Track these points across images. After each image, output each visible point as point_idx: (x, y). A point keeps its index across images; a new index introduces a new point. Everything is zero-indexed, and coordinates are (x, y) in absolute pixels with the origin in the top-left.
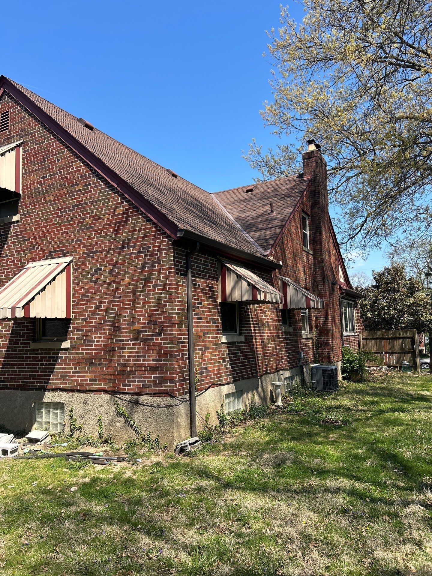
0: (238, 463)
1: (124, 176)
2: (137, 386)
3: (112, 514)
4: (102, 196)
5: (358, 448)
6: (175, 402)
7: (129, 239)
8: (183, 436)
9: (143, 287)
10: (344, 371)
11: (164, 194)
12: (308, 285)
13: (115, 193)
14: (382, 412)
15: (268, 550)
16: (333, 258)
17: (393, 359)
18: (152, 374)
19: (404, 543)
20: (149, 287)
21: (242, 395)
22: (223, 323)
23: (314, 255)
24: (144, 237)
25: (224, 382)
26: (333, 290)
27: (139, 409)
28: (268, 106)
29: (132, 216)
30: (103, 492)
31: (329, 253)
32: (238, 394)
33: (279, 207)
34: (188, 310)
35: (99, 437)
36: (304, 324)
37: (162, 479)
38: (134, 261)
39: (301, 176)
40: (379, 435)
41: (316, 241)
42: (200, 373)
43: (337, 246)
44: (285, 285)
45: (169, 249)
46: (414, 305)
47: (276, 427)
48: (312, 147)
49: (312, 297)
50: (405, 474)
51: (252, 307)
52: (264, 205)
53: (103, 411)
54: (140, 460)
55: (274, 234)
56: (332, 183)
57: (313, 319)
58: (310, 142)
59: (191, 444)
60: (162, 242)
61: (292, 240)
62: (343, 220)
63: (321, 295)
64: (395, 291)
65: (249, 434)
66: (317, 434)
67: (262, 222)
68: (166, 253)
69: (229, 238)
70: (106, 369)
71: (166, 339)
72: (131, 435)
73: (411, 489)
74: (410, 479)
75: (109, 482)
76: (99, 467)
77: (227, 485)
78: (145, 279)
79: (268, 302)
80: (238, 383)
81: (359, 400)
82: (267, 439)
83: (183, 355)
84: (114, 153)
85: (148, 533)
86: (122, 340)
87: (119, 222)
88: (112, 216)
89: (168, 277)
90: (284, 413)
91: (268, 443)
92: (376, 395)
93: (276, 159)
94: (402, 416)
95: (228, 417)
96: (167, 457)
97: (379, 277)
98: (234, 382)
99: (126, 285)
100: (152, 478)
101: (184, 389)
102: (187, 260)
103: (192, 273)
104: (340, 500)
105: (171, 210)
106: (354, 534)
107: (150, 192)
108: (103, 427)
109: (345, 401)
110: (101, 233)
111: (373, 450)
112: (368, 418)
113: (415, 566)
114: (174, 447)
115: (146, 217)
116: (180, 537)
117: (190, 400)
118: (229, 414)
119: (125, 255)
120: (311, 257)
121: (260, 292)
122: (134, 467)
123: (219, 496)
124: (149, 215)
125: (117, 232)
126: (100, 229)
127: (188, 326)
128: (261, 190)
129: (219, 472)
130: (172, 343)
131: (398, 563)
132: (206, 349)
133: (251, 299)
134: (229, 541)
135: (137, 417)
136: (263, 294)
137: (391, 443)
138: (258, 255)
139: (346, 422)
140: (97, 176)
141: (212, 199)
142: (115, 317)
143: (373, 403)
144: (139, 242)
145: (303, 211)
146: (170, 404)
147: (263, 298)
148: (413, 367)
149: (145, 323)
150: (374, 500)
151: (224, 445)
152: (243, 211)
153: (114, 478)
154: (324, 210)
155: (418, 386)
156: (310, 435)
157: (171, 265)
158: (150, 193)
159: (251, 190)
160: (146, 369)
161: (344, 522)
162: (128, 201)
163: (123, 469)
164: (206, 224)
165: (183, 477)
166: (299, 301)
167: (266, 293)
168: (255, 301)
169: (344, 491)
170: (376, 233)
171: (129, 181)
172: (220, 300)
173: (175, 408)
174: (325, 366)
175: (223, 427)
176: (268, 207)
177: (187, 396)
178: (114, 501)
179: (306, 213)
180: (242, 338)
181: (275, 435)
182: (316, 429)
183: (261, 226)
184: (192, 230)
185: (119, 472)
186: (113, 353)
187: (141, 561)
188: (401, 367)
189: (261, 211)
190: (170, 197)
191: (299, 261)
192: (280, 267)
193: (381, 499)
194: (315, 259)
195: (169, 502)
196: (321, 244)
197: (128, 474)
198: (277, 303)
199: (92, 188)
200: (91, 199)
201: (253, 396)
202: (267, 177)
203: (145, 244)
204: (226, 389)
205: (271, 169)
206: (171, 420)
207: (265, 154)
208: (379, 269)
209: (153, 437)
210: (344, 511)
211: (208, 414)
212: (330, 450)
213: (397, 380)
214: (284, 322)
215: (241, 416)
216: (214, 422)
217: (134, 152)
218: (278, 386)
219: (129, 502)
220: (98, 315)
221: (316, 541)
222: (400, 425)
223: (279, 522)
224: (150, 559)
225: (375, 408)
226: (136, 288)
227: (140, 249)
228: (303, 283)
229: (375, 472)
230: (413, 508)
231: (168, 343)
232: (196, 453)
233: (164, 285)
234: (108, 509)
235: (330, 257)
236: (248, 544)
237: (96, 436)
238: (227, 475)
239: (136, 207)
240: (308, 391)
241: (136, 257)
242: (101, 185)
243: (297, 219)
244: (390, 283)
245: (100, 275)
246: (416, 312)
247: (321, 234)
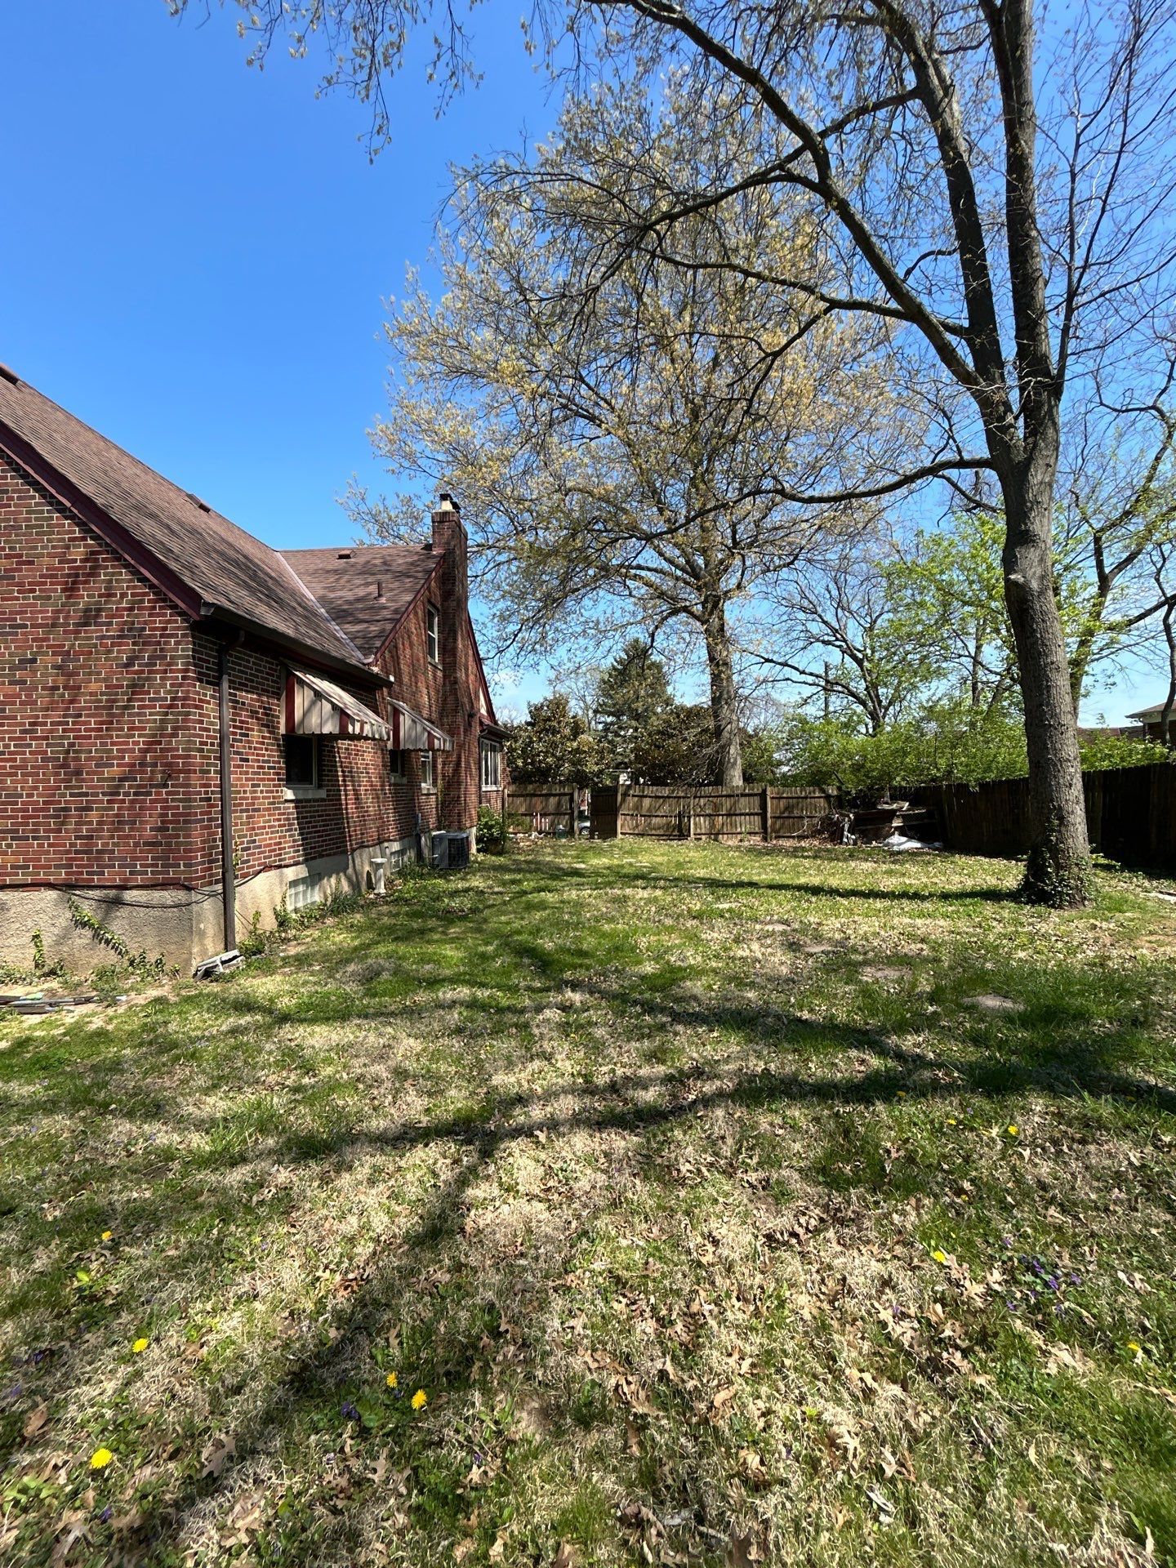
0: (305, 983)
1: (88, 489)
2: (117, 874)
3: (56, 1095)
4: (36, 519)
5: (487, 944)
6: (194, 896)
7: (99, 610)
8: (211, 950)
9: (129, 700)
10: (479, 841)
11: (178, 537)
12: (434, 716)
13: (66, 518)
14: (525, 893)
15: (341, 1103)
16: (472, 677)
17: (545, 823)
18: (149, 852)
19: (532, 1059)
20: (142, 700)
21: (321, 879)
22: (288, 769)
23: (444, 671)
24: (131, 609)
25: (287, 862)
26: (470, 725)
27: (123, 912)
28: (380, 425)
29: (107, 567)
30: (38, 1061)
31: (467, 669)
32: (312, 880)
33: (392, 590)
34: (221, 745)
35: (37, 966)
36: (424, 772)
37: (166, 1023)
38: (110, 652)
39: (428, 547)
40: (516, 925)
41: (449, 651)
42: (243, 850)
43: (479, 661)
44: (396, 713)
45: (184, 636)
46: (577, 751)
47: (371, 926)
48: (447, 506)
49: (437, 733)
50: (544, 972)
51: (343, 744)
52: (367, 584)
53: (43, 921)
54: (124, 998)
55: (383, 630)
56: (475, 567)
57: (440, 767)
58: (444, 497)
59: (223, 963)
60: (169, 622)
61: (411, 645)
62: (490, 625)
63: (452, 732)
64: (555, 732)
65: (328, 938)
66: (431, 930)
67: (363, 610)
68: (177, 643)
69: (303, 629)
70: (50, 845)
71: (178, 793)
72: (106, 957)
73: (548, 990)
74: (548, 978)
75: (54, 1043)
76: (35, 1019)
77: (284, 1018)
78: (134, 686)
79: (366, 738)
80: (312, 863)
81: (496, 879)
82: (356, 943)
83: (210, 820)
84: (67, 440)
85: (130, 1115)
86: (86, 795)
87: (77, 575)
88: (60, 562)
89: (181, 685)
90: (387, 903)
91: (356, 949)
92: (519, 871)
93: (393, 514)
94: (549, 897)
95: (294, 916)
96: (176, 989)
97: (535, 712)
98: (306, 861)
99: (91, 694)
100: (146, 1024)
101: (211, 876)
102: (219, 658)
103: (230, 681)
104: (455, 1017)
105: (191, 568)
106: (469, 1059)
107: (146, 528)
108: (45, 949)
109: (477, 882)
110: (34, 591)
111: (507, 945)
112: (505, 903)
113: (542, 1086)
114: (193, 971)
115: (135, 573)
116: (191, 1109)
117: (224, 892)
118: (296, 911)
119: (91, 638)
120: (439, 674)
121: (353, 721)
122: (110, 1011)
123: (269, 1037)
124: (143, 570)
125: (71, 590)
126: (30, 584)
127: (221, 772)
128: (362, 560)
129: (271, 1000)
130: (190, 800)
131: (521, 1086)
132: (255, 810)
133: (337, 731)
134: (278, 1102)
135: (118, 926)
136: (358, 725)
137: (531, 933)
138: (354, 662)
139: (474, 910)
140: (22, 477)
141: (278, 561)
142: (68, 752)
143: (513, 882)
144: (122, 616)
145: (429, 602)
146: (183, 901)
147: (357, 731)
148: (570, 833)
149: (133, 765)
150: (501, 1010)
151: (283, 959)
152: (332, 589)
153: (65, 1034)
154: (462, 603)
155: (573, 857)
156: (422, 932)
157: (188, 664)
158: (147, 530)
159: (347, 557)
160: (136, 845)
161: (456, 1044)
162: (96, 538)
163: (87, 1016)
164: (260, 600)
165: (206, 1016)
166: (417, 739)
167: (363, 723)
168: (344, 735)
169: (462, 1004)
170: (533, 650)
171: (99, 501)
172: (282, 730)
173: (195, 908)
174: (452, 835)
175: (285, 931)
176: (373, 589)
177: (219, 887)
178: (63, 1073)
179: (434, 606)
180: (323, 794)
181: (368, 936)
182: (432, 923)
183: (361, 616)
184: (231, 607)
185: (77, 1022)
186: (66, 817)
187: (112, 1162)
188: (554, 833)
189: (361, 592)
190: (191, 545)
191: (422, 678)
192: (389, 685)
193: (509, 1008)
194: (445, 677)
195: (178, 1058)
196: (454, 655)
197: (97, 1023)
198: (381, 739)
199: (12, 499)
200: (9, 520)
201: (339, 881)
202: (376, 541)
203: (133, 623)
204: (291, 873)
205: (383, 528)
206: (188, 928)
207: (373, 503)
208: (537, 700)
209: (152, 957)
210: (459, 1031)
211: (257, 913)
212: (449, 951)
213: (549, 850)
214: (393, 769)
215: (317, 913)
216: (269, 923)
217: (116, 447)
218: (379, 866)
219: (94, 1068)
220: (30, 746)
221: (415, 1077)
222: (545, 909)
223: (363, 1060)
224: (130, 1154)
225: (515, 888)
226: (115, 701)
227: (122, 630)
228: (425, 713)
229: (506, 973)
230: (548, 1013)
231: (180, 800)
232: (232, 976)
233: (173, 699)
234: (47, 1089)
235: (467, 675)
236: (310, 1101)
237: (29, 964)
238: (285, 1003)
239: (114, 552)
240: (425, 871)
241: (113, 645)
242: (33, 497)
243: (420, 613)
244: (549, 719)
245: (34, 672)
246: (580, 761)
247: (455, 640)
